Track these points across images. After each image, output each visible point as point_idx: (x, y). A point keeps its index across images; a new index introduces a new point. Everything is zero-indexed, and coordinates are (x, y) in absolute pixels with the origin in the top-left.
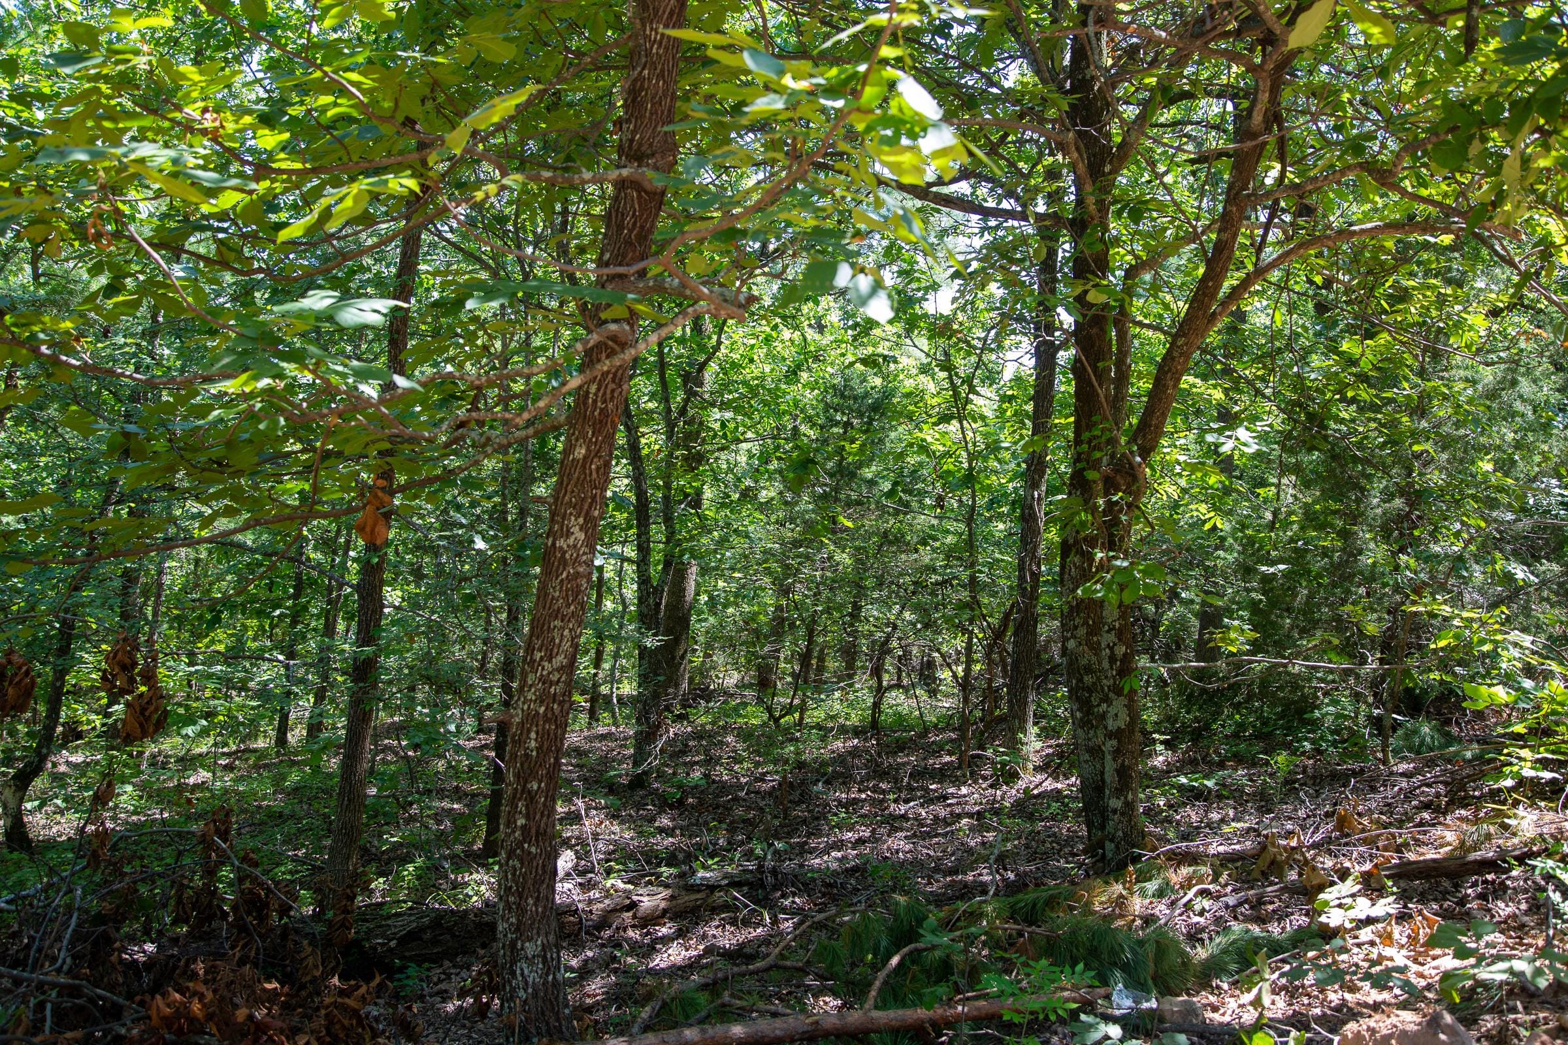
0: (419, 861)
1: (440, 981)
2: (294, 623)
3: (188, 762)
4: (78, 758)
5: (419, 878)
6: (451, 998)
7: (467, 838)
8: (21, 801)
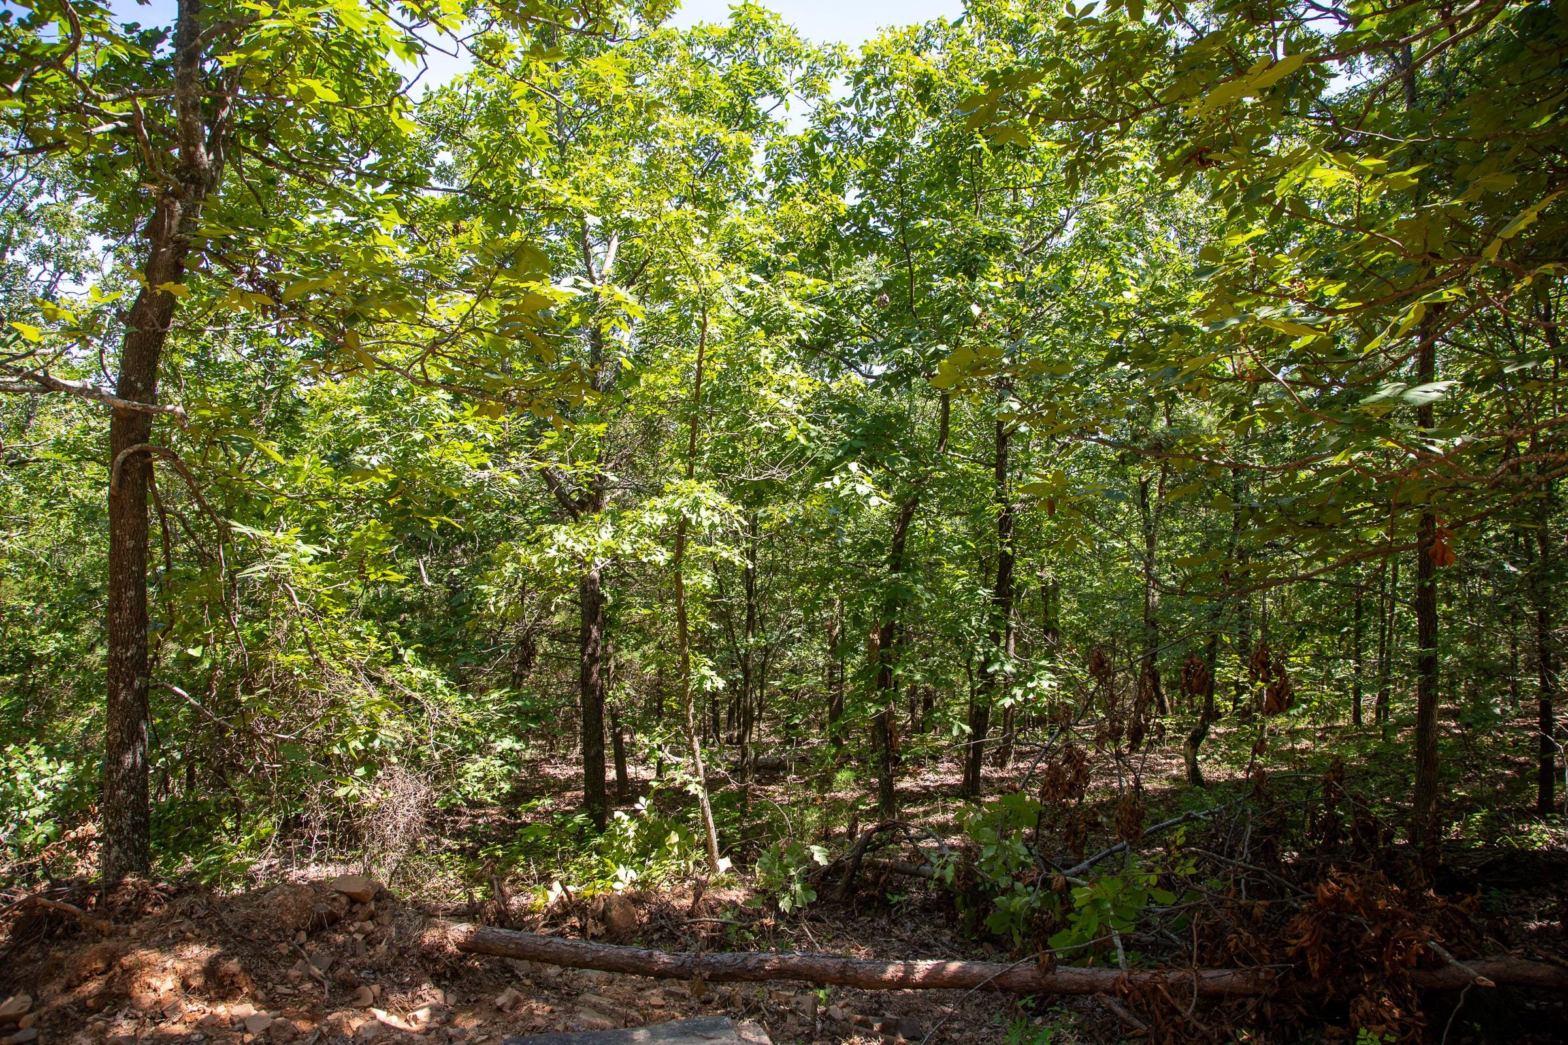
0: (1485, 812)
1: (1519, 904)
2: (1358, 636)
3: (1294, 734)
4: (1221, 730)
5: (1485, 824)
6: (1532, 918)
7: (1522, 796)
8: (1196, 754)
